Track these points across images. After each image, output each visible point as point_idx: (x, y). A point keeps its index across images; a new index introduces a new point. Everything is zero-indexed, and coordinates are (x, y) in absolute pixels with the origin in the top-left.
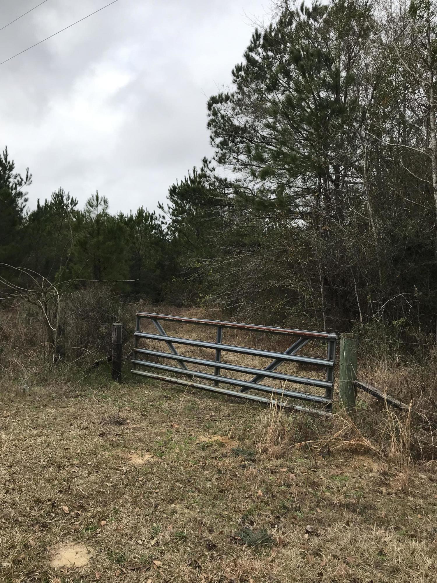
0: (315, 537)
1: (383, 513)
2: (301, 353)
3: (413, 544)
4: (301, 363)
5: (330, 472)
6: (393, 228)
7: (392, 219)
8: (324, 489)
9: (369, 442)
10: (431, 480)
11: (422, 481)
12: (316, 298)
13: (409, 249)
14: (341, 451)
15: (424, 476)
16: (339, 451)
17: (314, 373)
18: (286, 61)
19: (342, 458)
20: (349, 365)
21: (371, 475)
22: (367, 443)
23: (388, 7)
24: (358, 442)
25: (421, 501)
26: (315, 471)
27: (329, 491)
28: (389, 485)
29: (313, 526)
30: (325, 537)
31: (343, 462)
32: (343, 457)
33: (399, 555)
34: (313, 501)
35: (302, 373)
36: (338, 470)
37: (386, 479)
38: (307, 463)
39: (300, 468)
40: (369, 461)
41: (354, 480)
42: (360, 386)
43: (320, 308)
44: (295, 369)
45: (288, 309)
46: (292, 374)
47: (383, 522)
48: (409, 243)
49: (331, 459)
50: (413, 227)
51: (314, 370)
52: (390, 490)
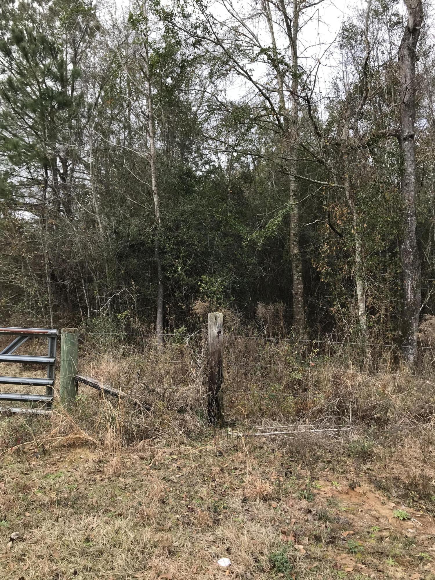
0: (20, 543)
1: (94, 500)
2: (26, 353)
3: (119, 522)
4: (25, 363)
5: (44, 472)
6: (117, 225)
7: (116, 217)
8: (36, 490)
9: (87, 434)
10: (141, 458)
11: (134, 461)
12: (42, 295)
13: (132, 246)
14: (57, 448)
15: (136, 457)
16: (56, 449)
17: (39, 372)
18: (8, 39)
19: (58, 455)
20: (70, 360)
21: (86, 465)
22: (84, 434)
23: (113, 13)
24: (76, 436)
25: (130, 480)
26: (28, 474)
27: (41, 491)
28: (103, 471)
29: (18, 533)
30: (31, 540)
31: (59, 459)
32: (60, 453)
33: (104, 537)
34: (22, 506)
35: (26, 374)
36: (53, 468)
37: (100, 467)
38: (19, 467)
39: (10, 474)
40: (86, 452)
41: (69, 474)
42: (80, 380)
43: (46, 305)
44: (18, 371)
45: (12, 307)
46: (14, 376)
47: (93, 509)
48: (132, 240)
49: (47, 457)
50: (136, 226)
51: (39, 369)
52: (104, 476)
